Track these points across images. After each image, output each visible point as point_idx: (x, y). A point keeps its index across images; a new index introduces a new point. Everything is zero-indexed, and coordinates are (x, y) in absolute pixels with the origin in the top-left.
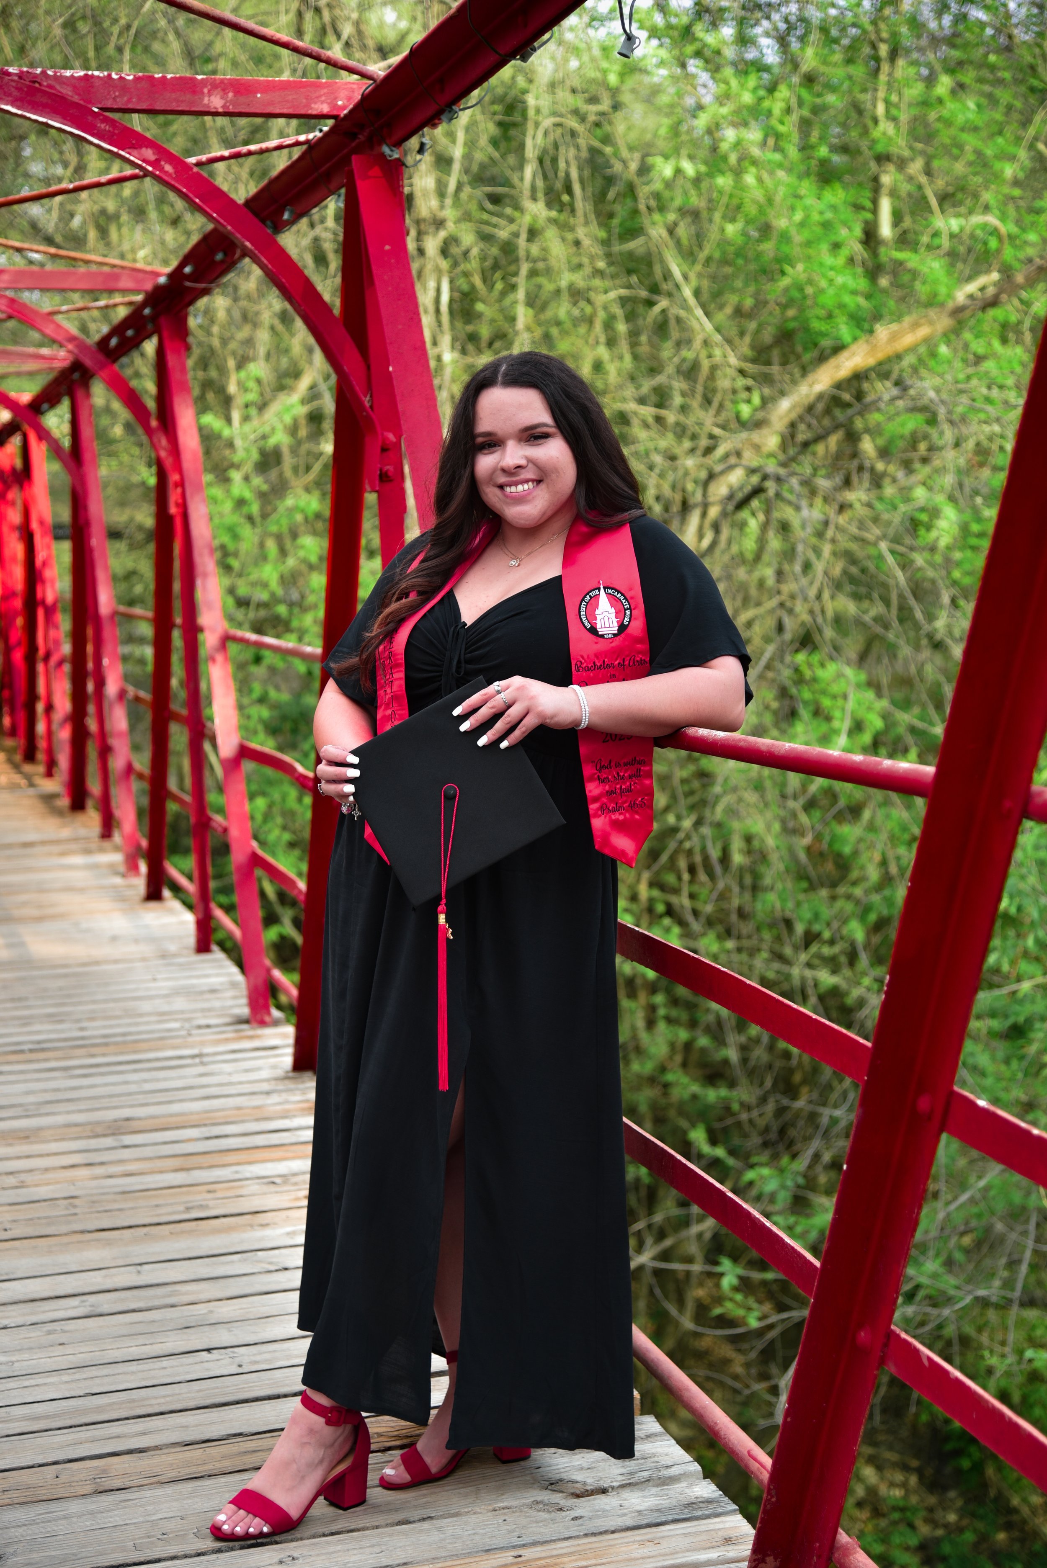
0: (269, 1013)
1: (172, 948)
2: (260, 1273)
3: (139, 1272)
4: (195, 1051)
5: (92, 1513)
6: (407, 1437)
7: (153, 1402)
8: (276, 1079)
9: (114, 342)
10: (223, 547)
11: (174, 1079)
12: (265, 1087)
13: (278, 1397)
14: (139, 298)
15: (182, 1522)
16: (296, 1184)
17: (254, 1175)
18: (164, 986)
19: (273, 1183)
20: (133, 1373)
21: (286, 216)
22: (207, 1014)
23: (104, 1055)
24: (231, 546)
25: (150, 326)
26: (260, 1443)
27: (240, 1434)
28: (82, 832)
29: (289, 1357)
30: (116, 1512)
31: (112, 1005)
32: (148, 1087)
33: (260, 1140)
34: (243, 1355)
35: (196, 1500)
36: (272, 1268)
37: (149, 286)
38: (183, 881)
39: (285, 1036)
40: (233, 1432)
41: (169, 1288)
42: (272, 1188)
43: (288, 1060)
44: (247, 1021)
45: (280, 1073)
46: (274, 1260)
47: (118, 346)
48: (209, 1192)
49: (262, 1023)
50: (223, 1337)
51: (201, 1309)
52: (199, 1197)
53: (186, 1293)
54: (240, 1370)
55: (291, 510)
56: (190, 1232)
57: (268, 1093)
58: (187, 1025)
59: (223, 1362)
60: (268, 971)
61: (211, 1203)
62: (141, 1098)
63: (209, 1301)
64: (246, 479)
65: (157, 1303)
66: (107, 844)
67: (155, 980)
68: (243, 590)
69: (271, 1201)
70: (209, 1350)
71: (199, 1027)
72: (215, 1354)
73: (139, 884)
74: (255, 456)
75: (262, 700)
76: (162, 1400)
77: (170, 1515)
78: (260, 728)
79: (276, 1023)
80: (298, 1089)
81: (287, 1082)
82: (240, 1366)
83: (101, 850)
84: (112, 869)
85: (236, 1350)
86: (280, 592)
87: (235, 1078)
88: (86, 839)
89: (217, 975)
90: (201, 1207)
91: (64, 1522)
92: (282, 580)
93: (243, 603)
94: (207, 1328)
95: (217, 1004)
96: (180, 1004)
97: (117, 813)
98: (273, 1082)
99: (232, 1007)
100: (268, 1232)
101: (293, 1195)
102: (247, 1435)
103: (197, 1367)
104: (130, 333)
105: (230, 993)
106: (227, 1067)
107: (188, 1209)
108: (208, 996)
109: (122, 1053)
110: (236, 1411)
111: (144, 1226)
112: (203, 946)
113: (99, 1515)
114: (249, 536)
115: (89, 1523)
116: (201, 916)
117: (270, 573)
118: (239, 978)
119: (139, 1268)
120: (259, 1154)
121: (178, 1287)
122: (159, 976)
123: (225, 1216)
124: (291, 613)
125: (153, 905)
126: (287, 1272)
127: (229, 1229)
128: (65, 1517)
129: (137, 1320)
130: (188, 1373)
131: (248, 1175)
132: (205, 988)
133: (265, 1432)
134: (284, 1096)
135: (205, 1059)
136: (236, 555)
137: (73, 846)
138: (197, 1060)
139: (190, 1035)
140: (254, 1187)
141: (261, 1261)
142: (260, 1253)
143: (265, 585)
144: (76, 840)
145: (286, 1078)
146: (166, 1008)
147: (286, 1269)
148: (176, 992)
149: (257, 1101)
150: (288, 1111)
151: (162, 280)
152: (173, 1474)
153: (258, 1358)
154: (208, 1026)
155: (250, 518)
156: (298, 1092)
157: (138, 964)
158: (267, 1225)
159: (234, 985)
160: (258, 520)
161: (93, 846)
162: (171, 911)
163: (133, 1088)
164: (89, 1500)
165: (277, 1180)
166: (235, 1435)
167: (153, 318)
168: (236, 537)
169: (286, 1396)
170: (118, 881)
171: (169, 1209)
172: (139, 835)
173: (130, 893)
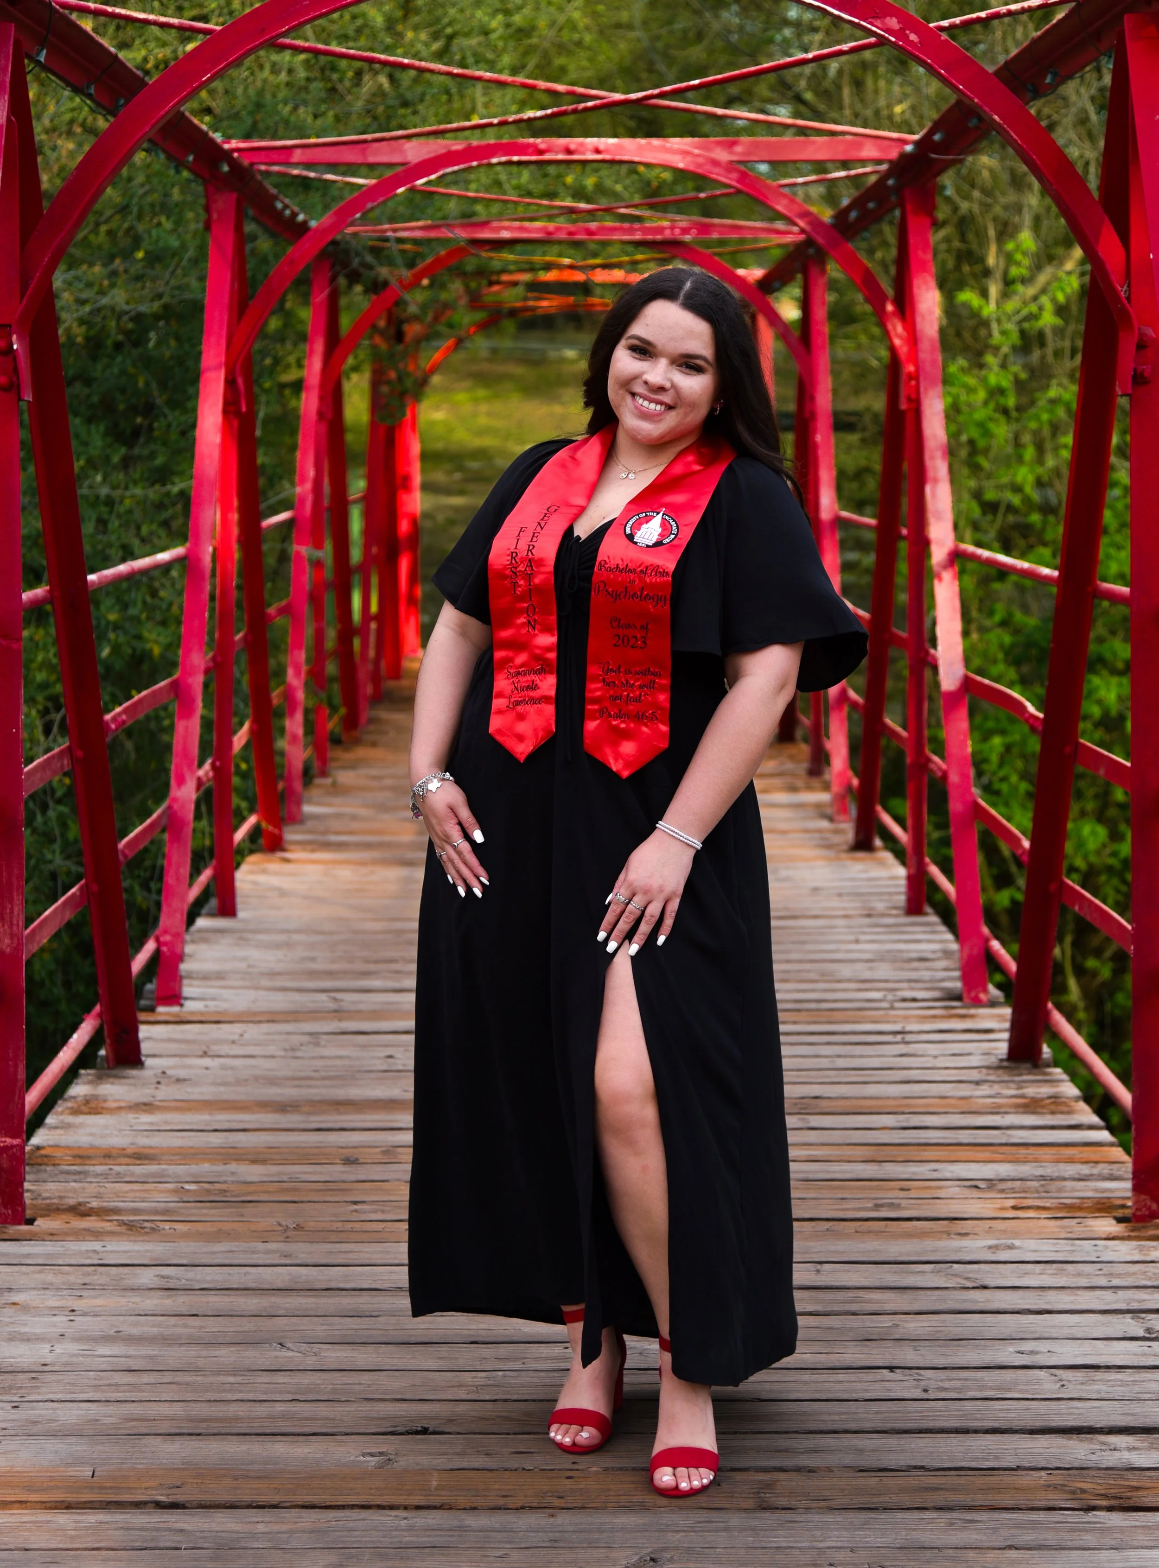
0: (985, 990)
1: (880, 906)
2: (953, 1288)
3: (818, 1271)
4: (897, 1027)
5: (754, 1529)
6: (1116, 1498)
7: (826, 1418)
8: (988, 1068)
9: (853, 215)
10: (971, 442)
11: (871, 1057)
12: (975, 1075)
13: (966, 1431)
14: (884, 167)
15: (852, 1555)
16: (1002, 1191)
17: (955, 1176)
18: (868, 948)
19: (976, 1187)
20: (806, 1383)
21: (1048, 80)
22: (913, 985)
23: (795, 1023)
24: (981, 443)
25: (894, 198)
26: (943, 1480)
27: (922, 1468)
28: (789, 766)
29: (982, 1388)
30: (781, 1533)
31: (807, 966)
32: (841, 1063)
33: (964, 1136)
34: (929, 1379)
35: (868, 1532)
36: (969, 1284)
37: (894, 154)
38: (896, 829)
39: (1001, 1018)
40: (914, 1463)
41: (850, 1294)
42: (975, 1193)
43: (1002, 1048)
44: (958, 998)
45: (992, 1060)
46: (971, 1275)
47: (858, 220)
48: (902, 1189)
49: (977, 1003)
50: (908, 1355)
51: (886, 1321)
52: (890, 1194)
53: (869, 1301)
54: (925, 1396)
55: (1053, 402)
56: (878, 1233)
57: (977, 1083)
58: (890, 997)
59: (906, 1384)
60: (987, 940)
61: (904, 1203)
62: (833, 1076)
63: (895, 1314)
64: (1003, 366)
65: (836, 1308)
66: (815, 782)
67: (857, 941)
68: (990, 495)
69: (973, 1208)
70: (891, 1369)
71: (904, 1000)
72: (898, 1375)
73: (848, 830)
74: (1015, 337)
75: (1004, 624)
76: (837, 1418)
77: (838, 1544)
78: (1000, 656)
79: (993, 1004)
80: (1012, 1081)
81: (1000, 1072)
82: (926, 1391)
83: (809, 788)
84: (820, 811)
85: (922, 1372)
86: (1035, 496)
87: (941, 1062)
88: (792, 774)
89: (930, 941)
90: (892, 1206)
91: (724, 1534)
92: (1040, 484)
93: (990, 508)
94: (890, 1344)
95: (926, 975)
96: (883, 971)
97: (829, 745)
98: (984, 1071)
99: (943, 980)
100: (966, 1243)
101: (999, 1204)
102: (929, 1470)
103: (877, 1386)
104: (871, 205)
105: (943, 964)
106: (933, 1049)
107: (877, 1207)
108: (915, 964)
109: (815, 1023)
110: (919, 1441)
111: (827, 1220)
112: (914, 907)
113: (762, 1533)
114: (1002, 431)
115: (751, 1539)
116: (913, 871)
117: (1025, 475)
118: (955, 946)
119: (819, 1266)
120: (962, 1153)
121: (861, 1293)
122: (862, 938)
123: (919, 1219)
124: (1045, 523)
125: (860, 855)
126: (985, 1291)
127: (923, 1235)
128: (726, 1529)
129: (814, 1324)
130: (867, 1391)
131: (948, 1175)
132: (914, 955)
133: (950, 1469)
134: (997, 1088)
135: (908, 1038)
136: (986, 451)
137: (777, 781)
138: (899, 1038)
139: (892, 1008)
140: (954, 1190)
141: (956, 1275)
142: (955, 1266)
143: (1017, 489)
144: (781, 774)
145: (998, 1067)
146: (868, 975)
147: (985, 1287)
148: (880, 958)
149: (965, 1091)
150: (1000, 1106)
151: (909, 148)
152: (845, 1501)
153: (947, 1384)
154: (914, 1000)
155: (1005, 412)
156: (1012, 1085)
157: (840, 922)
158: (966, 1234)
159: (947, 954)
160: (1014, 414)
161: (800, 783)
162: (882, 863)
163: (824, 1063)
164: (752, 1515)
165: (982, 1185)
166: (915, 1467)
167: (898, 189)
168: (987, 433)
169: (976, 1431)
170: (825, 824)
171: (856, 1204)
172: (850, 773)
173: (837, 839)
